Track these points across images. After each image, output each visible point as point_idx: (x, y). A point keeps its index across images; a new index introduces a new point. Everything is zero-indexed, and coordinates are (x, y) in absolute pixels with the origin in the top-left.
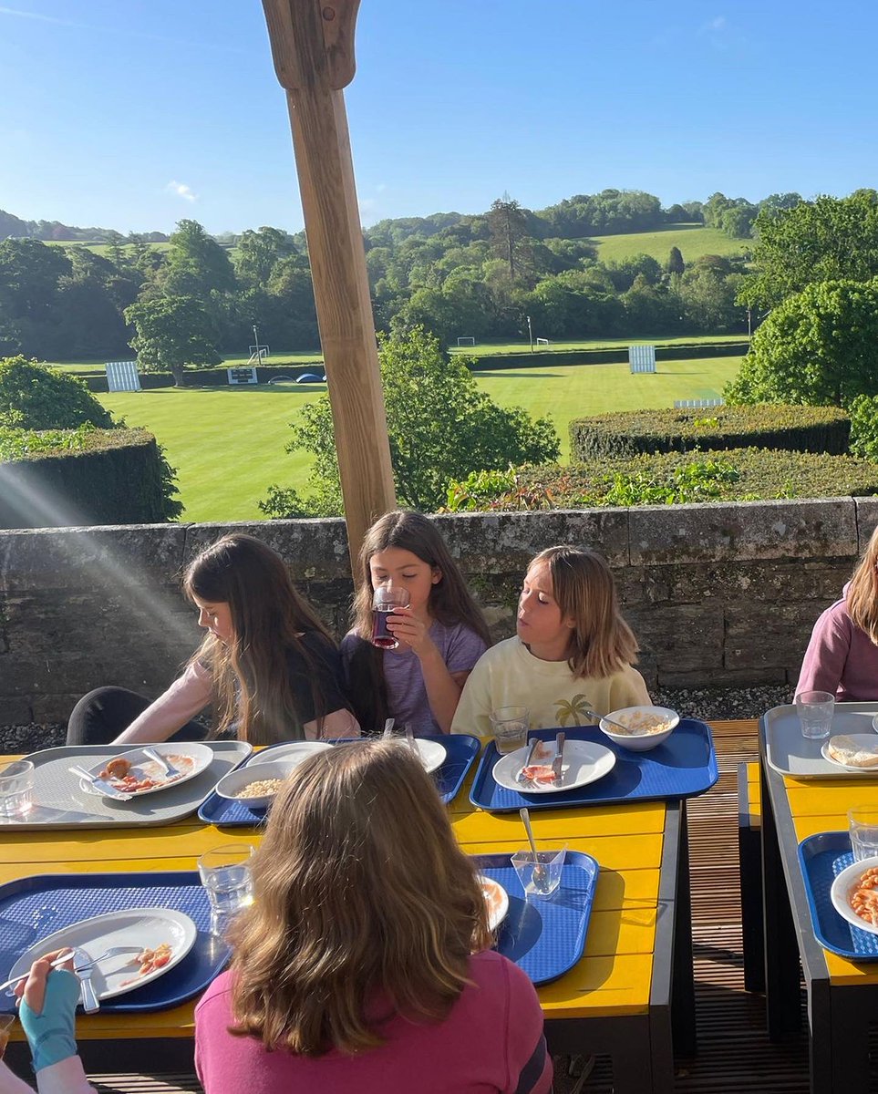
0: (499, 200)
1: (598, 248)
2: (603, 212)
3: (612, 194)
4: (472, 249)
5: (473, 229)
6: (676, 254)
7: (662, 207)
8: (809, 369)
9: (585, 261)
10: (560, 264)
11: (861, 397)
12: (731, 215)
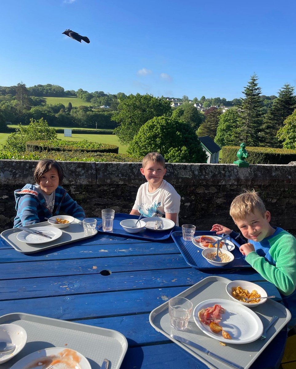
0: (19, 83)
1: (46, 100)
2: (47, 90)
3: (49, 85)
4: (7, 97)
5: (7, 91)
6: (70, 104)
7: (65, 91)
8: (158, 139)
9: (43, 104)
10: (36, 103)
11: (172, 148)
12: (85, 95)
